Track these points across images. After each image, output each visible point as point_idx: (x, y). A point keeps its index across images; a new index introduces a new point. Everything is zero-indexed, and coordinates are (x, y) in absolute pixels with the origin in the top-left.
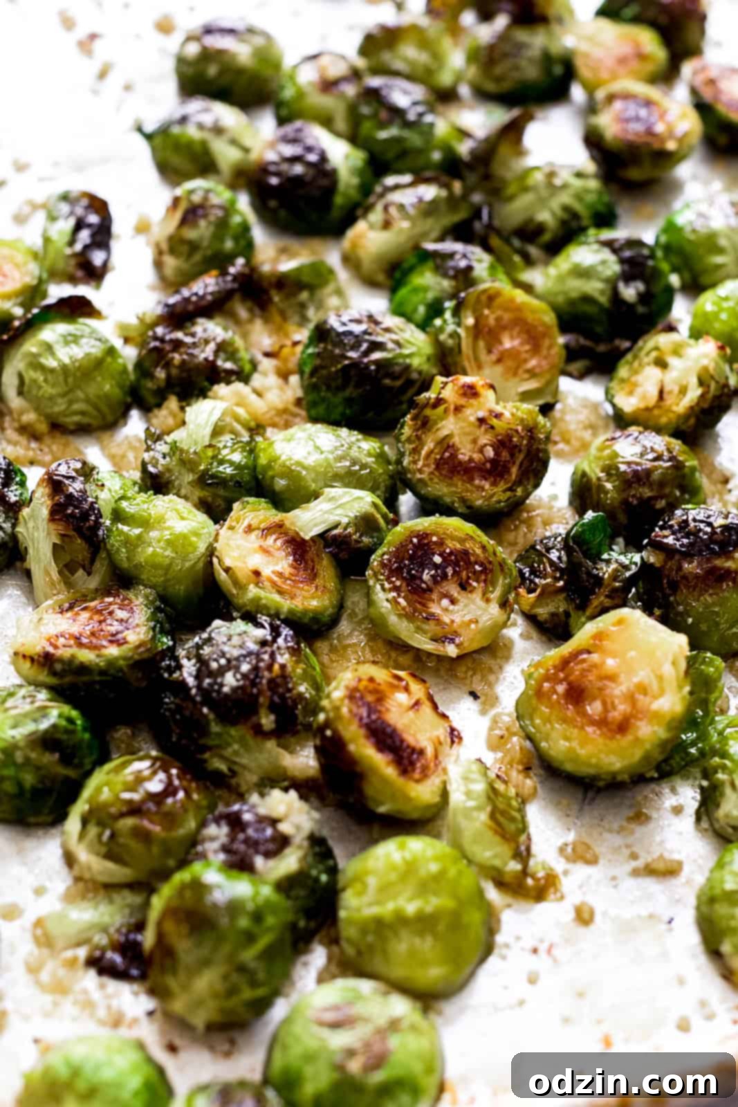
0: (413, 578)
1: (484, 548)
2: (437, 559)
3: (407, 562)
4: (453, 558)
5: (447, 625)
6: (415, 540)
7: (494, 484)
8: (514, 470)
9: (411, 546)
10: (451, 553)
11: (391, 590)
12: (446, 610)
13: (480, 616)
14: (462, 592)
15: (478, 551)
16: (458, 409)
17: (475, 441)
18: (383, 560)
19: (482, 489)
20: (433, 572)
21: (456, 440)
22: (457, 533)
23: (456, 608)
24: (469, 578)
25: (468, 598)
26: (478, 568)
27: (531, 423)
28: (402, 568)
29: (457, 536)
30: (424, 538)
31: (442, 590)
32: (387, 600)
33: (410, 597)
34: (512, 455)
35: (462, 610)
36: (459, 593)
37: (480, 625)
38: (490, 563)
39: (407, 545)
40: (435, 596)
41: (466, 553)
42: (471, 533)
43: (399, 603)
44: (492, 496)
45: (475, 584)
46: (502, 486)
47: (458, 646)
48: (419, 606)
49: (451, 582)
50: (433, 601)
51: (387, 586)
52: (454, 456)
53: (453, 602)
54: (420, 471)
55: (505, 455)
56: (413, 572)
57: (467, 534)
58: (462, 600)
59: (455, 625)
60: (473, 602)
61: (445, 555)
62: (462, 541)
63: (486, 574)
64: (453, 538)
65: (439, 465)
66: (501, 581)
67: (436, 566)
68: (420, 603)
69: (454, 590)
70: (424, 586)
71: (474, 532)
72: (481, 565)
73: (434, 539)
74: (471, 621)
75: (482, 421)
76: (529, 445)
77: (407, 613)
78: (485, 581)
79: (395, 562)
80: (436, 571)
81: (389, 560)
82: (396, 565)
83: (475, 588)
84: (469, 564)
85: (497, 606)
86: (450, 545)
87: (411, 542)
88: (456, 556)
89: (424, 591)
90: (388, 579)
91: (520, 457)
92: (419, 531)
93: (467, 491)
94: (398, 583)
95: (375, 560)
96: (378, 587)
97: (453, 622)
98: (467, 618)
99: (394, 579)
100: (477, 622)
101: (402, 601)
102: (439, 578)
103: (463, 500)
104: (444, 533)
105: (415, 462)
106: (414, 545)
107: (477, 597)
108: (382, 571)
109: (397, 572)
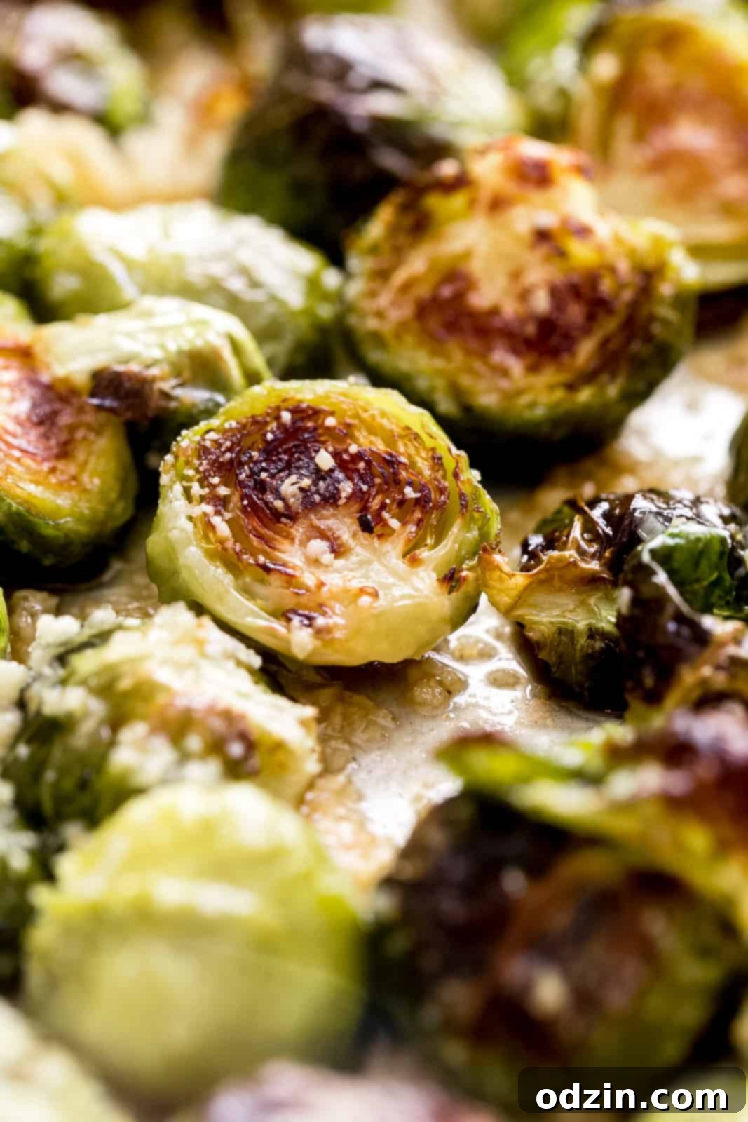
0: (261, 487)
1: (437, 462)
2: (324, 460)
3: (255, 454)
4: (362, 465)
5: (308, 590)
6: (286, 417)
7: (533, 369)
8: (586, 350)
9: (274, 425)
10: (359, 456)
11: (203, 499)
12: (315, 562)
13: (388, 587)
14: (362, 536)
15: (424, 466)
16: (497, 205)
17: (516, 275)
18: (204, 440)
19: (504, 372)
20: (306, 482)
21: (477, 267)
22: (385, 422)
23: (340, 563)
24: (383, 506)
25: (375, 550)
26: (410, 492)
27: (651, 262)
28: (241, 464)
29: (381, 426)
30: (309, 417)
31: (316, 522)
32: (190, 518)
33: (244, 521)
34: (591, 317)
35: (352, 570)
36: (354, 535)
37: (382, 602)
38: (442, 491)
39: (266, 423)
40: (298, 531)
41: (391, 462)
42: (416, 428)
43: (212, 527)
44: (520, 392)
45: (394, 523)
46: (549, 375)
47: (319, 632)
48: (255, 542)
49: (342, 511)
50: (292, 540)
51: (196, 490)
52: (459, 297)
53: (338, 550)
54: (380, 315)
55: (575, 312)
56: (264, 475)
57: (408, 428)
58: (358, 549)
59: (325, 589)
60: (380, 555)
61: (345, 457)
62: (390, 439)
63: (424, 510)
64: (372, 431)
65: (424, 310)
66: (455, 529)
67: (319, 475)
68: (260, 537)
69: (344, 526)
70: (279, 504)
71: (423, 426)
72: (419, 488)
73: (330, 422)
74: (362, 591)
75: (542, 236)
76: (635, 305)
77: (225, 549)
78: (419, 523)
79: (230, 450)
80: (315, 483)
81: (217, 444)
82: (228, 455)
83: (393, 531)
84: (395, 482)
85: (434, 576)
86: (362, 440)
87: (278, 418)
88: (368, 463)
89: (276, 515)
90: (203, 482)
91: (609, 325)
92: (301, 402)
93: (471, 371)
94: (223, 491)
95: (187, 439)
96: (178, 488)
97: (321, 584)
98: (356, 584)
99: (216, 480)
100: (375, 595)
101: (223, 529)
102: (317, 498)
103: (457, 392)
104: (357, 416)
105: (372, 294)
106: (281, 426)
107: (393, 550)
108: (196, 462)
109: (227, 470)
